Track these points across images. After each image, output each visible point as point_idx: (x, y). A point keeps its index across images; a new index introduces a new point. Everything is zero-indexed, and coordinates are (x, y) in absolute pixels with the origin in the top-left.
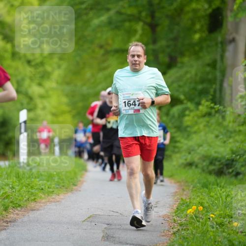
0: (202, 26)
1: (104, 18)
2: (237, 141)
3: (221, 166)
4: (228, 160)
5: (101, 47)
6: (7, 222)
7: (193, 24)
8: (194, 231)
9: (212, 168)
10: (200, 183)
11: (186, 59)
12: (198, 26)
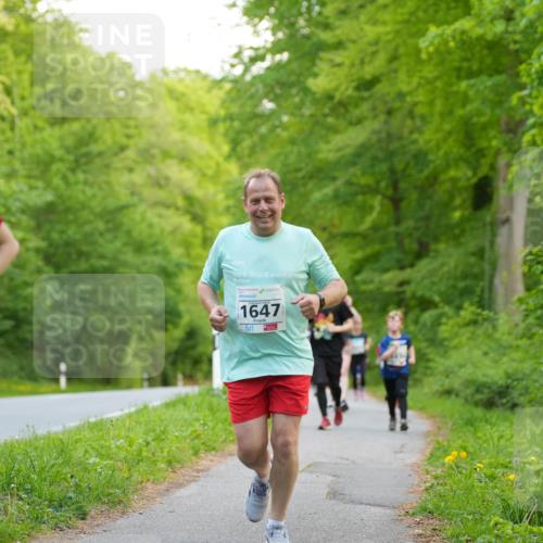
0: (464, 201)
1: (328, 190)
2: (514, 360)
3: (491, 395)
4: (501, 386)
5: (324, 228)
6: (198, 471)
7: (452, 197)
8: (455, 487)
9: (478, 397)
10: (462, 419)
11: (442, 246)
12: (458, 201)
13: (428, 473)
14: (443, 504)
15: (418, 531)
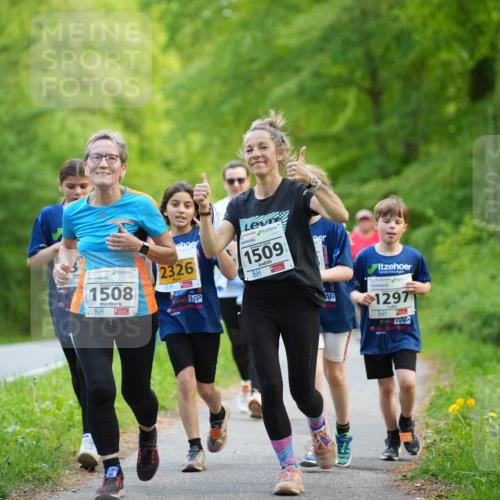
0: (459, 91)
8: (462, 443)
11: (434, 148)
12: (451, 91)
13: (428, 426)
14: (448, 465)
15: (419, 499)
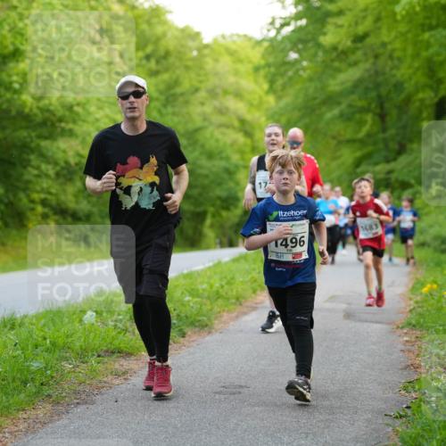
0: (429, 115)
1: (336, 111)
5: (334, 138)
7: (420, 112)
8: (430, 308)
10: (432, 262)
12: (425, 114)
13: (411, 299)
14: (422, 320)
15: (406, 339)
